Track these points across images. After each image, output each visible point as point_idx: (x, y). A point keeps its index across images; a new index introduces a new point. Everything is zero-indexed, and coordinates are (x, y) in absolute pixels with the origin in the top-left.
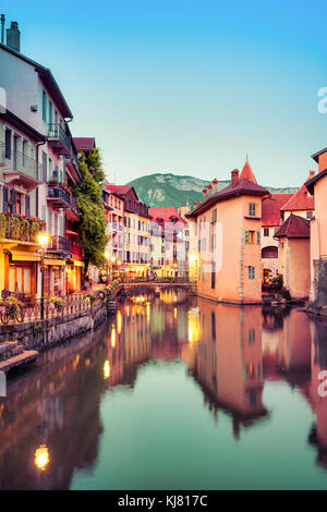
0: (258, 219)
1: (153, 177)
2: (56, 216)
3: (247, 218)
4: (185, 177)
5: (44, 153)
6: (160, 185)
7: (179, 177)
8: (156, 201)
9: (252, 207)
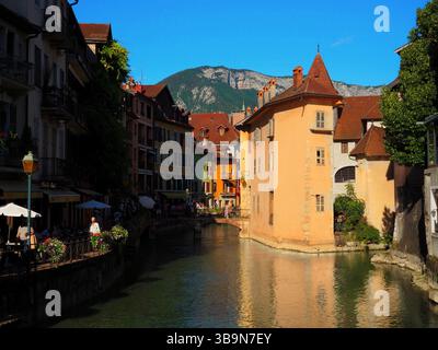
0: (329, 133)
1: (199, 70)
2: (54, 131)
3: (313, 131)
4: (243, 71)
5: (37, 49)
6: (208, 82)
7: (234, 71)
8: (203, 104)
9: (320, 117)
